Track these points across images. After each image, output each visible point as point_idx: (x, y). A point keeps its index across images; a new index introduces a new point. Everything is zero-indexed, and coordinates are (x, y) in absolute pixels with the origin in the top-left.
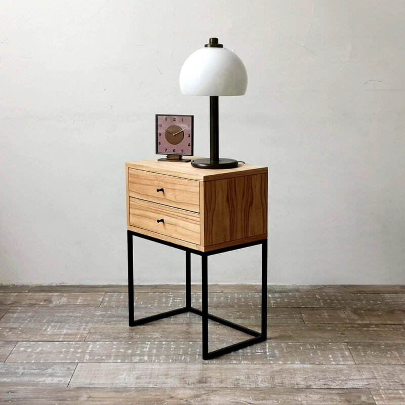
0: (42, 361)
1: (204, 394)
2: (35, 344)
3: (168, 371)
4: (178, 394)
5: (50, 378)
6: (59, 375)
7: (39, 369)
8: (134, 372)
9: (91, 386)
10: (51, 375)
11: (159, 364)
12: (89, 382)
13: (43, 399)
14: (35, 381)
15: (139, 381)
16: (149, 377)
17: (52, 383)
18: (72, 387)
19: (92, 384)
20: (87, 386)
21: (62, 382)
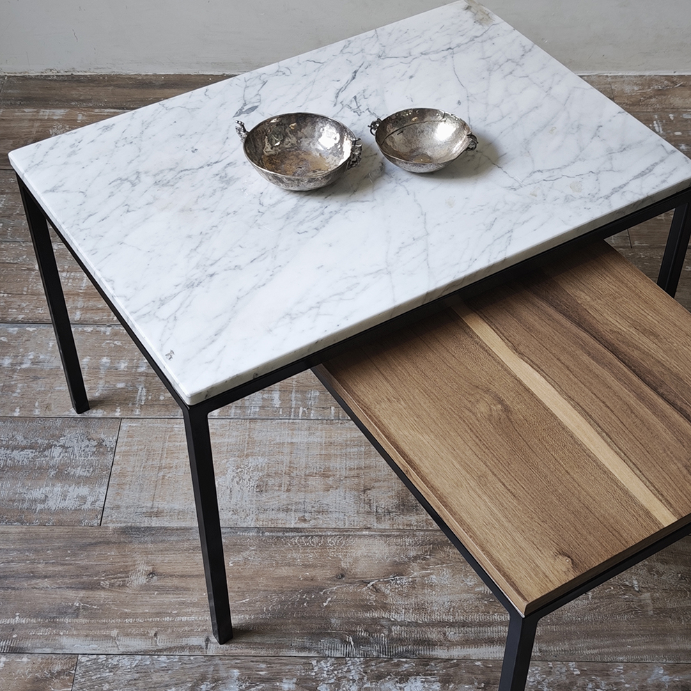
0: (37, 412)
1: (416, 558)
2: (19, 335)
3: (328, 457)
4: (356, 560)
5: (58, 489)
6: (79, 472)
7: (31, 447)
8: (252, 462)
9: (155, 523)
10: (62, 474)
11: (306, 424)
12: (149, 505)
13: (46, 583)
14: (23, 500)
15: (264, 497)
16: (286, 480)
17: (63, 511)
18: (111, 526)
19: (158, 514)
20: (146, 522)
21: (87, 506)
